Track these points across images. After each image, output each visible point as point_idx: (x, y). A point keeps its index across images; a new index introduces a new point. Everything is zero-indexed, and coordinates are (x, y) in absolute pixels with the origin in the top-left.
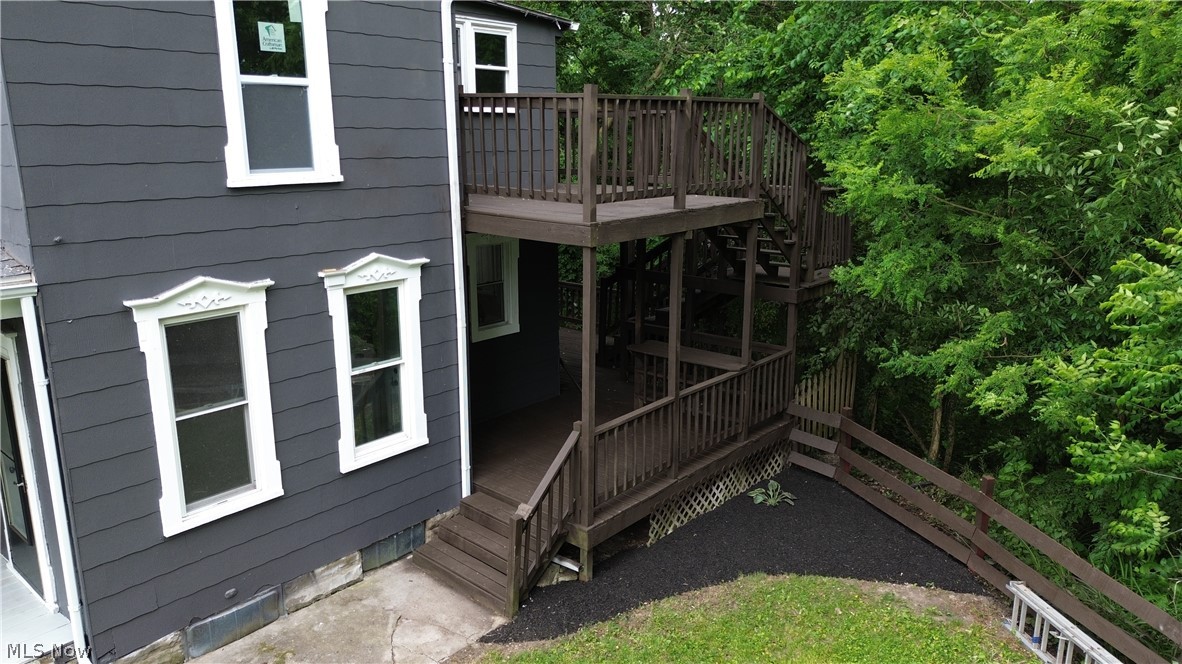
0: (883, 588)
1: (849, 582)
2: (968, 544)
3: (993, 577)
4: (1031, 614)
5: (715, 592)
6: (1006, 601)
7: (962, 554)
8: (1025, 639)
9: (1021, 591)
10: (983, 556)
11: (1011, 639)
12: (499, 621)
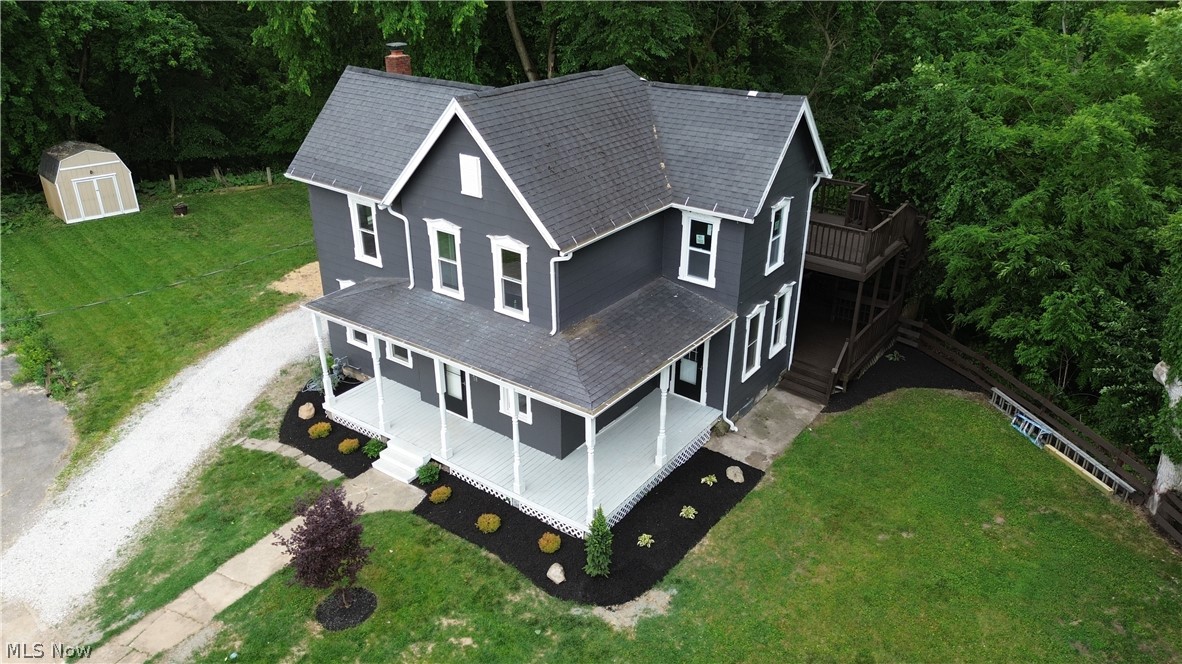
0: (947, 391)
1: (935, 389)
2: (975, 374)
3: (985, 386)
4: (999, 397)
5: (890, 395)
6: (990, 394)
7: (973, 378)
8: (996, 406)
9: (996, 390)
10: (982, 379)
11: (991, 406)
12: (823, 406)
